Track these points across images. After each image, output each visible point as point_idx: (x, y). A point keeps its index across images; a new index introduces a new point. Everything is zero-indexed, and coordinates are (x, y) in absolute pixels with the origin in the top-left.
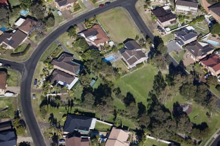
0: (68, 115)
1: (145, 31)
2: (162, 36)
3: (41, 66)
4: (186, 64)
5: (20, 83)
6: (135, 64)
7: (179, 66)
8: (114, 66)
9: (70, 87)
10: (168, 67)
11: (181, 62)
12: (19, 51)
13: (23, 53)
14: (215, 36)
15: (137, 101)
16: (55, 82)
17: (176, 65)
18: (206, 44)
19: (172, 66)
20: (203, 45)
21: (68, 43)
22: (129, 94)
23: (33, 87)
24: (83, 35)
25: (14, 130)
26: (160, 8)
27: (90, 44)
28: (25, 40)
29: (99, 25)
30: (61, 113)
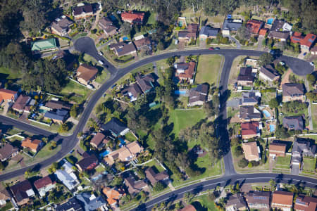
0: (115, 119)
1: (224, 82)
2: (232, 92)
3: (128, 76)
4: (232, 121)
5: (104, 82)
6: (194, 104)
7: (226, 120)
8: (179, 99)
9: (133, 99)
10: (216, 117)
11: (230, 118)
12: (122, 59)
13: (123, 61)
14: (272, 109)
15: (173, 132)
16: (127, 92)
17: (224, 118)
18: (258, 112)
19: (220, 119)
20: (256, 111)
21: (162, 68)
22: (172, 125)
23: (110, 89)
24: (176, 66)
25: (69, 111)
26: (250, 69)
27: (176, 75)
28: (133, 52)
29: (196, 63)
30: (112, 115)
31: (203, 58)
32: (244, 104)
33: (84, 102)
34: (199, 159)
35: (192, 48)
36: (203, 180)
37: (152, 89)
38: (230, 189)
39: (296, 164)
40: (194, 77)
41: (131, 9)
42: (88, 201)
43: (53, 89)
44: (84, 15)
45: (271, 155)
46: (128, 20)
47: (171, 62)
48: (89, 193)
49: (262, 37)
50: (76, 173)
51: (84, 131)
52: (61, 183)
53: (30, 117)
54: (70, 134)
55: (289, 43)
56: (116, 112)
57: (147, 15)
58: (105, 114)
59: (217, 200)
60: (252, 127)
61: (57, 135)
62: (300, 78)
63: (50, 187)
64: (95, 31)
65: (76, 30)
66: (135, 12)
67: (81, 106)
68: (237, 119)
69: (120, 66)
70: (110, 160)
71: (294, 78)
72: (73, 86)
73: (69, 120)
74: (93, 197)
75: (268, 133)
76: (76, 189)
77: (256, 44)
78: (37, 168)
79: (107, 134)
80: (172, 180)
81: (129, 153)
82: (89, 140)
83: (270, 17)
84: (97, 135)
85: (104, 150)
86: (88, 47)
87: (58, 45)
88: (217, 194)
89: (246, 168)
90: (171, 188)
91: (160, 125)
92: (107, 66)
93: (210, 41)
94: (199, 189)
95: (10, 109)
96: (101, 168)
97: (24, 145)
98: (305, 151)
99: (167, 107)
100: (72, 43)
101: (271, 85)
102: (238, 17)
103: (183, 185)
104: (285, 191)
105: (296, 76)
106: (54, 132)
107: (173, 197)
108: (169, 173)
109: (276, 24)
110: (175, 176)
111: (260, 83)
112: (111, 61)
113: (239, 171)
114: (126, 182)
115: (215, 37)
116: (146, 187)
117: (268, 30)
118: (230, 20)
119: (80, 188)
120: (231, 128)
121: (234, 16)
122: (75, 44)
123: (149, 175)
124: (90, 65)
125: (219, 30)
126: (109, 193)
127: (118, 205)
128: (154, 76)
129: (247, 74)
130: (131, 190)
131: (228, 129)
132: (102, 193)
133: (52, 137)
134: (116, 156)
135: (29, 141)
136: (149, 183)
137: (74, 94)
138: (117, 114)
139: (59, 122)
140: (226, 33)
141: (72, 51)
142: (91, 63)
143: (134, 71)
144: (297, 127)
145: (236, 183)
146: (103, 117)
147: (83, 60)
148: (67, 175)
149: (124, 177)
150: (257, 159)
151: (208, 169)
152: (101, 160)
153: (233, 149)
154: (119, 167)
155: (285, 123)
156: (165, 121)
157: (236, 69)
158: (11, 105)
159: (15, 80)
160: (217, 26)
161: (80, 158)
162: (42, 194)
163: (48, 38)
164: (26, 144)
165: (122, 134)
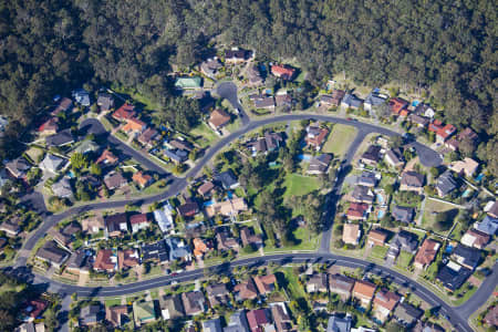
0: (230, 171)
1: (349, 156)
2: (354, 168)
3: (258, 130)
4: (344, 198)
5: (233, 132)
6: (312, 172)
7: (338, 196)
8: (301, 164)
10: (330, 190)
11: (343, 194)
12: (258, 111)
13: (258, 114)
14: (386, 194)
15: (283, 196)
16: (251, 146)
17: (337, 193)
18: (373, 195)
19: (333, 192)
20: (370, 193)
21: (295, 128)
22: (285, 188)
23: (236, 140)
24: (309, 130)
25: (189, 153)
26: (379, 148)
27: (306, 139)
28: (272, 107)
29: (329, 131)
30: (230, 167)
31: (338, 128)
32: (361, 183)
34: (299, 230)
35: (332, 114)
36: (295, 252)
38: (317, 267)
39: (392, 256)
41: (284, 62)
42: (175, 247)
43: (182, 127)
44: (235, 60)
45: (369, 241)
46: (277, 73)
47: (306, 124)
48: (179, 239)
49: (402, 117)
50: (174, 217)
51: (196, 177)
52: (157, 223)
53: (150, 151)
54: (182, 176)
55: (425, 131)
57: (298, 72)
58: (223, 163)
59: (301, 276)
60: (360, 208)
61: (170, 174)
62: (424, 169)
63: (145, 225)
64: (241, 78)
66: (287, 66)
67: (203, 151)
68: (349, 197)
69: (254, 118)
70: (211, 212)
71: (418, 167)
72: (202, 129)
73: (187, 162)
74: (181, 244)
75: (375, 218)
76: (169, 232)
77: (393, 124)
78: (140, 203)
79: (217, 184)
80: (264, 245)
81: (231, 208)
82: (198, 187)
83: (416, 98)
84: (208, 184)
85: (210, 199)
86: (230, 94)
87: (202, 84)
88: (302, 270)
89: (340, 249)
90: (261, 253)
91: (272, 187)
92: (241, 116)
93: (350, 111)
94: (288, 260)
95: (135, 140)
96: (199, 217)
97: (134, 178)
98: (404, 245)
99: (286, 169)
100: (216, 86)
101: (392, 170)
102: (385, 92)
103: (274, 252)
104: (371, 282)
105: (421, 166)
106: (168, 171)
107: (260, 262)
108: (264, 237)
109: (421, 107)
110: (270, 242)
111: (384, 165)
112: (247, 111)
113: (334, 251)
114: (219, 237)
115: (356, 108)
116: (236, 246)
117: (410, 112)
118: (376, 94)
119: (173, 232)
120: (340, 205)
121: (382, 90)
122: (218, 88)
123: (243, 235)
124: (226, 111)
125: (363, 101)
126: (198, 243)
127: (203, 258)
128: (284, 135)
129: (374, 153)
130: (220, 246)
131: (337, 205)
132: (192, 243)
133: (164, 175)
134: (217, 209)
135: (140, 175)
136: (241, 243)
137: (200, 137)
138: (234, 165)
139: (176, 162)
140: (367, 106)
141: (213, 94)
142: (226, 110)
143: (267, 126)
144: (404, 219)
145: (326, 262)
146: (219, 167)
147: (220, 105)
148: (165, 217)
149: (218, 231)
150: (354, 243)
151: (304, 242)
152: (203, 209)
153: (334, 227)
154: (218, 221)
155: (395, 211)
156: (278, 184)
157: (365, 146)
158: (137, 135)
159: (150, 112)
160: (362, 97)
161: (183, 202)
162: (135, 229)
163: (194, 76)
164: (137, 177)
165: (232, 187)
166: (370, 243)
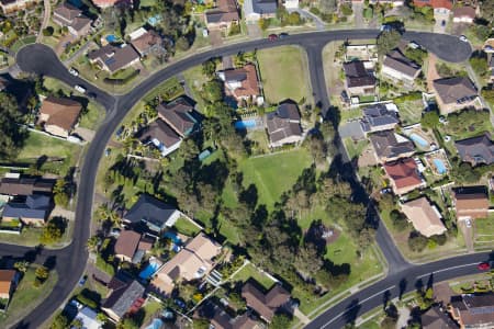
0: (144, 196)
1: (320, 93)
2: (342, 109)
3: (140, 107)
4: (361, 163)
5: (97, 127)
6: (281, 143)
7: (349, 164)
8: (249, 136)
9: (166, 151)
10: (330, 160)
11: (356, 159)
12: (118, 77)
13: (121, 81)
14: (426, 130)
15: (260, 202)
16: (149, 138)
17: (344, 161)
18: (406, 140)
19: (338, 160)
20: (400, 139)
21: (196, 83)
22: (253, 188)
23: (114, 138)
24: (222, 76)
25: (51, 195)
26: (358, 63)
27: (228, 93)
28: (135, 62)
29: (256, 68)
30: (136, 188)
31: (265, 56)
32: (374, 129)
33: (73, 170)
34: (330, 248)
35: (237, 40)
36: (354, 290)
37: (196, 127)
38: (412, 299)
40: (261, 92)
44: (21, 3)
45: (460, 219)
46: (103, 3)
47: (212, 70)
49: (359, 4)
51: (92, 232)
54: (66, 243)
55: (413, 9)
56: (141, 181)
60: (408, 170)
61: (39, 249)
62: (456, 67)
64: (50, 30)
65: (12, 34)
67: (69, 178)
68: (370, 159)
69: (117, 91)
70: (164, 282)
71: (446, 69)
72: (37, 143)
73: (55, 213)
75: (438, 176)
77: (351, 18)
80: (297, 301)
81: (197, 261)
82: (111, 249)
84: (122, 236)
85: (145, 263)
86: (47, 64)
89: (425, 251)
90: (302, 318)
91: (231, 194)
92: (94, 95)
93: (266, 24)
94: (352, 309)
96: (153, 304)
99: (232, 155)
100: (12, 60)
101: (408, 88)
103: (321, 307)
105: (448, 64)
106: (32, 244)
108: (287, 288)
110: (298, 291)
111: (386, 85)
112: (98, 84)
113: (414, 259)
115: (273, 16)
120: (364, 178)
122: (19, 61)
123: (252, 301)
124: (60, 97)
125: (277, 2)
128: (188, 101)
129: (359, 74)
131: (360, 179)
133: (31, 255)
134: (174, 274)
136: (257, 317)
137: (44, 159)
138: (144, 184)
139: (38, 222)
141: (16, 74)
142: (60, 92)
143: (150, 95)
145: (419, 285)
146: (119, 196)
147: (45, 90)
150: (440, 230)
151: (355, 265)
153: (384, 217)
154: (187, 294)
157: (333, 67)
165: (169, 223)
166: (464, 220)
